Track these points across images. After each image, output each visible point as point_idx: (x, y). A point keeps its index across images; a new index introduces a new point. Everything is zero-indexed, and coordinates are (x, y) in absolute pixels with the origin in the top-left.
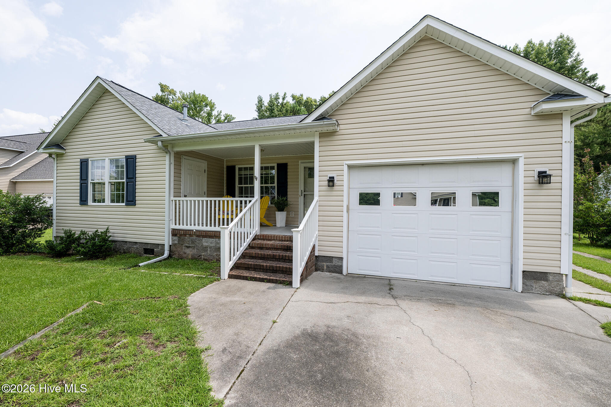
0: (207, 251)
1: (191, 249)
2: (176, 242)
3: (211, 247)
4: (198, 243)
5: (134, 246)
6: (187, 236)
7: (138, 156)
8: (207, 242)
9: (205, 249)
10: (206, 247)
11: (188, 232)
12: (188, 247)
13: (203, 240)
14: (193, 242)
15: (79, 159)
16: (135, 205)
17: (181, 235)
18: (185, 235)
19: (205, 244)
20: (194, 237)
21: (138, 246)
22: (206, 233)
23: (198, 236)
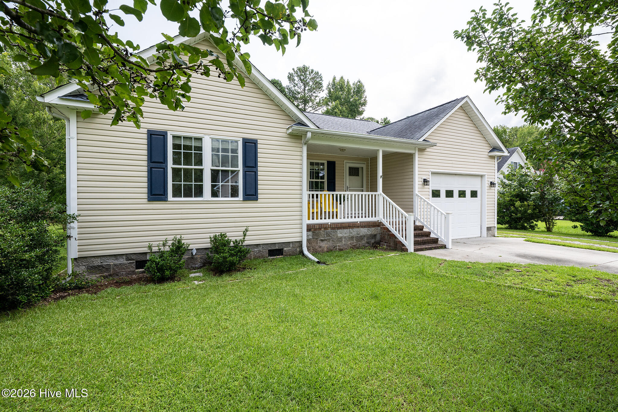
0: (341, 241)
1: (326, 242)
2: (311, 237)
3: (345, 237)
4: (333, 235)
5: (255, 250)
6: (322, 229)
7: (259, 141)
8: (341, 233)
9: (340, 240)
10: (341, 238)
11: (324, 226)
12: (322, 240)
13: (338, 232)
14: (328, 235)
15: (146, 130)
16: (257, 199)
17: (315, 230)
18: (320, 229)
19: (340, 235)
20: (330, 230)
21: (261, 249)
22: (341, 225)
23: (333, 228)
